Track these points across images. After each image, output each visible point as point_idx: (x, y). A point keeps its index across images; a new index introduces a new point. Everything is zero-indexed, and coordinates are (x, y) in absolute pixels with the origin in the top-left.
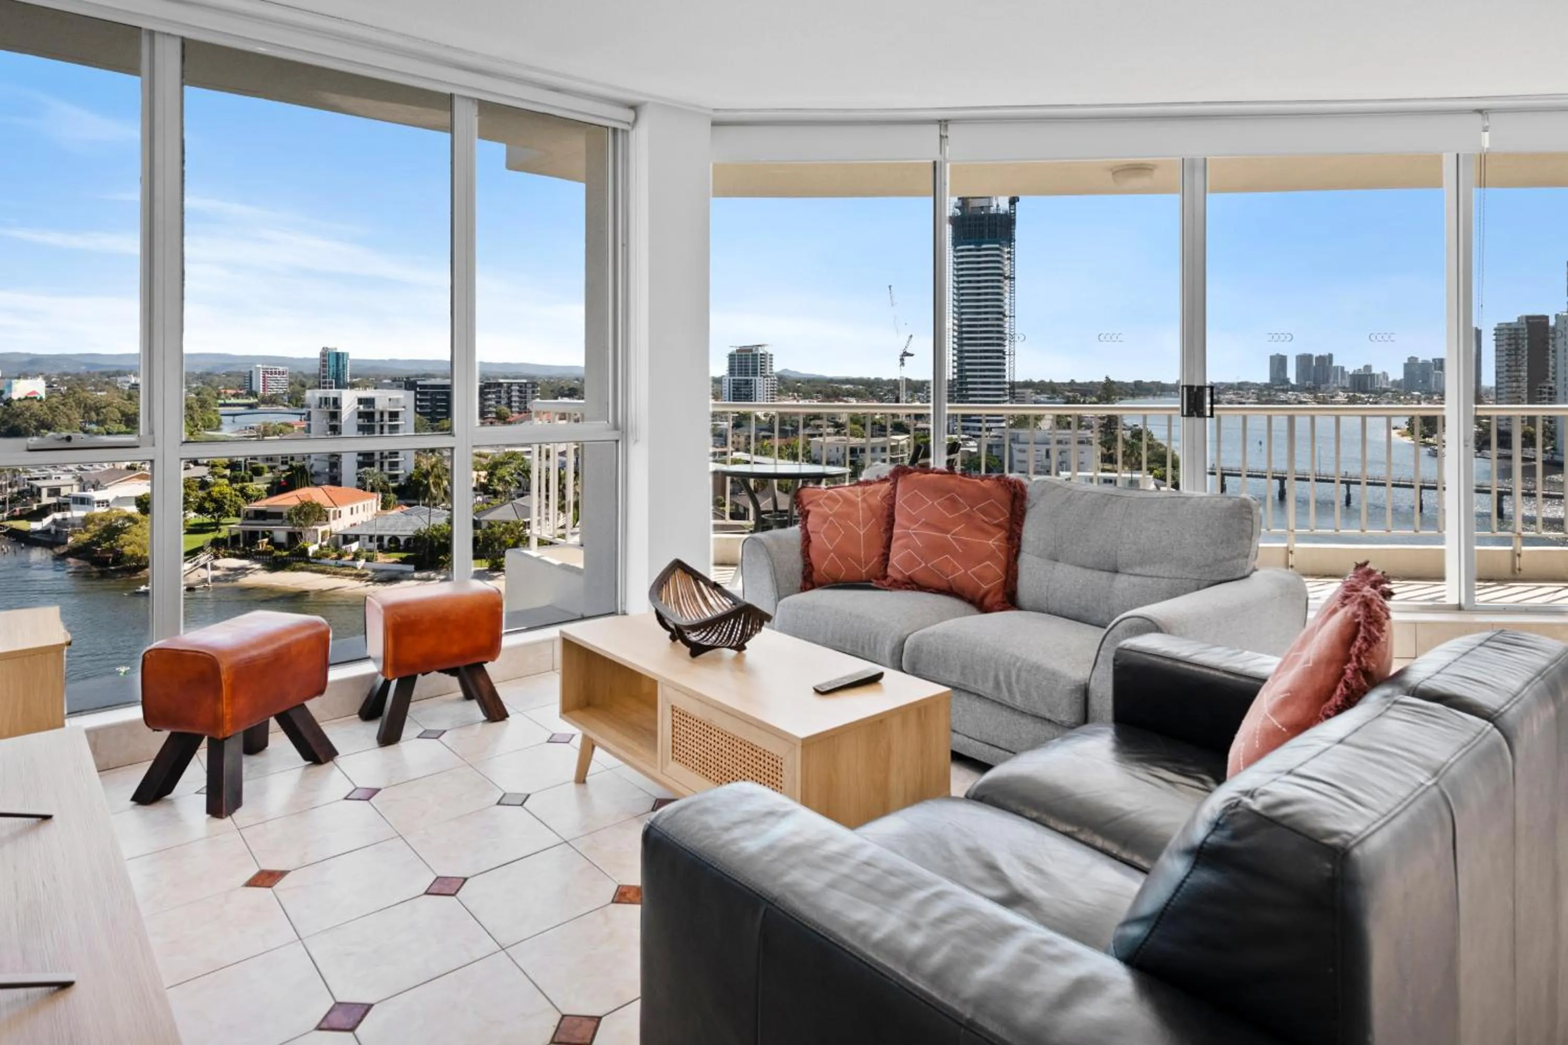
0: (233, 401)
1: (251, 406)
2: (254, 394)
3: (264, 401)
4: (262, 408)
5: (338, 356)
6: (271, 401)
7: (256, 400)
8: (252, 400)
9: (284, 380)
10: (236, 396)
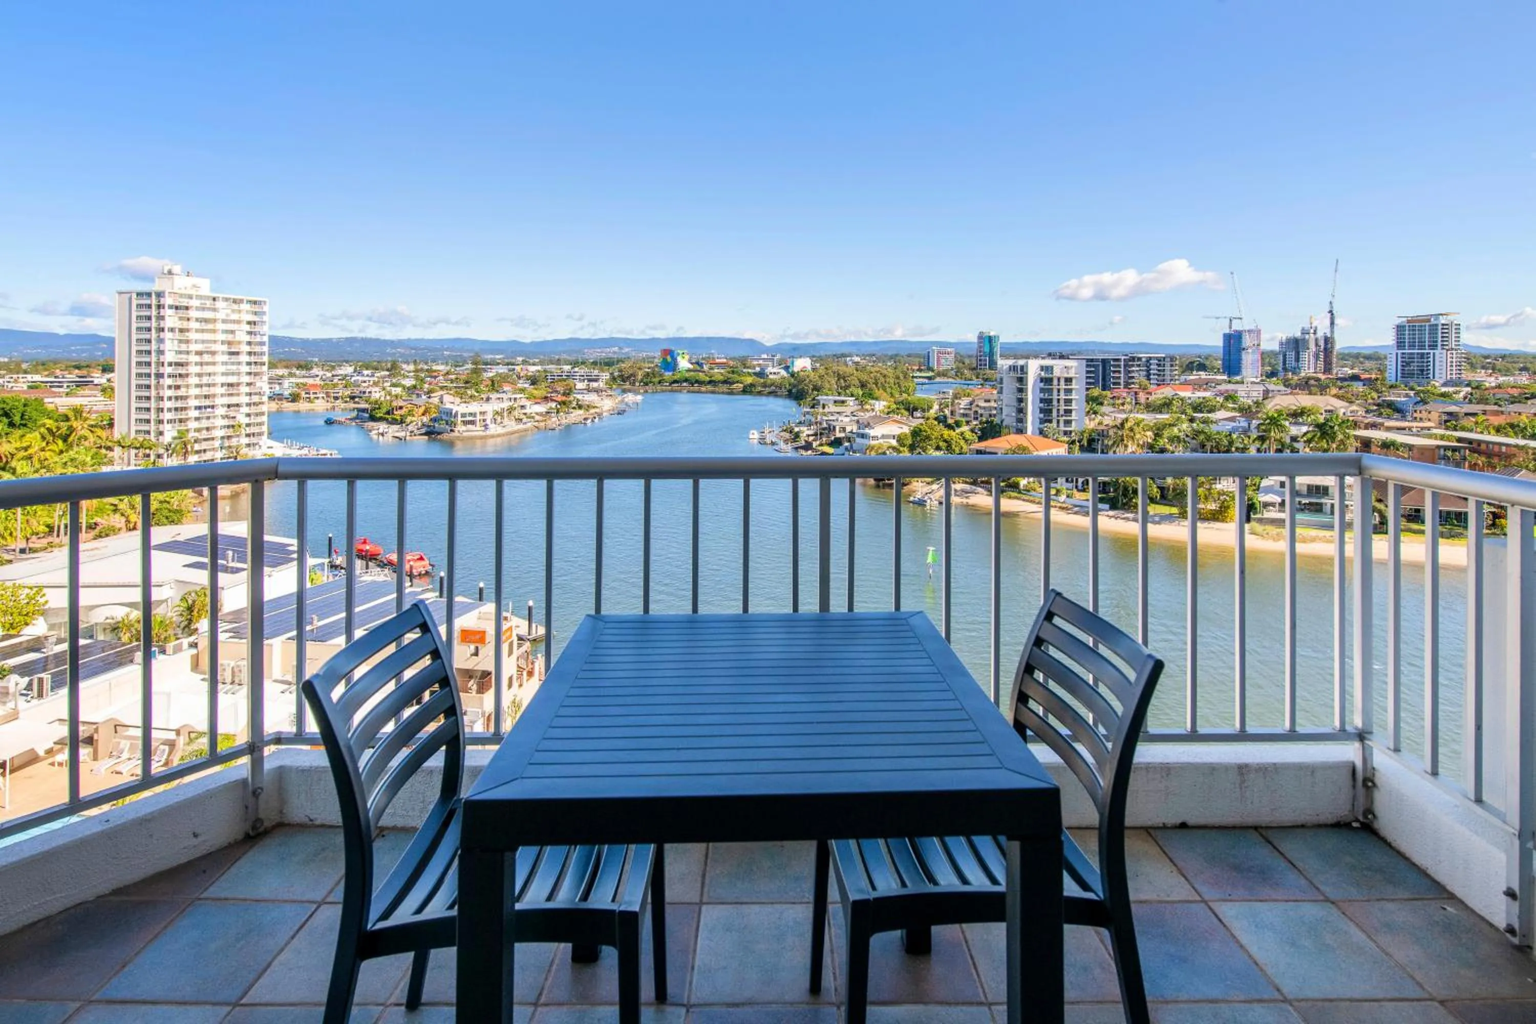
0: (918, 374)
1: (929, 378)
2: (930, 369)
3: (939, 374)
4: (938, 379)
5: (990, 339)
6: (944, 374)
7: (933, 374)
8: (930, 374)
9: (951, 357)
10: (920, 370)
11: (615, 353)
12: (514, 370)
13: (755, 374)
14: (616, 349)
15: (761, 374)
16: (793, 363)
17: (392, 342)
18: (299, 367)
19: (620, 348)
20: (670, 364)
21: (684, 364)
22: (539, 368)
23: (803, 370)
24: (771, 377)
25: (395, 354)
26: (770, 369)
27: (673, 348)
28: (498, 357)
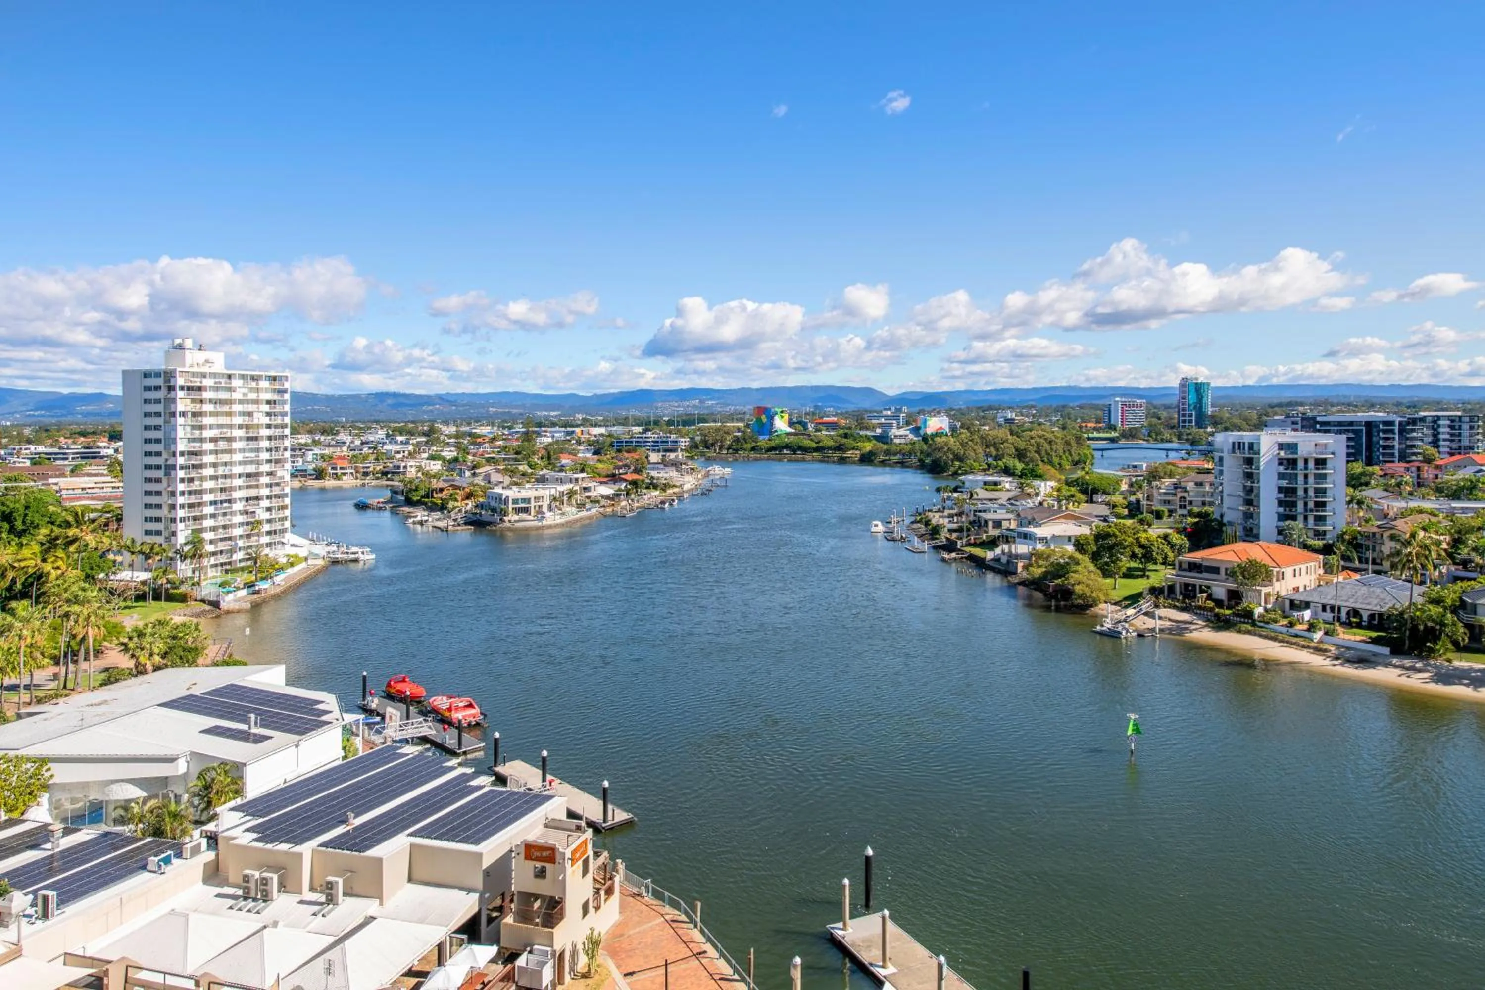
0: (1096, 435)
1: (1112, 440)
2: (1113, 428)
3: (1124, 435)
4: (1122, 441)
5: (1198, 386)
6: (1130, 434)
7: (1117, 434)
8: (1113, 434)
9: (1141, 412)
10: (1097, 430)
11: (694, 406)
12: (573, 432)
13: (877, 438)
15: (883, 438)
16: (925, 421)
18: (324, 432)
20: (765, 426)
21: (781, 424)
22: (602, 430)
23: (938, 434)
24: (897, 441)
25: (431, 411)
26: (894, 432)
27: (769, 406)
28: (552, 414)
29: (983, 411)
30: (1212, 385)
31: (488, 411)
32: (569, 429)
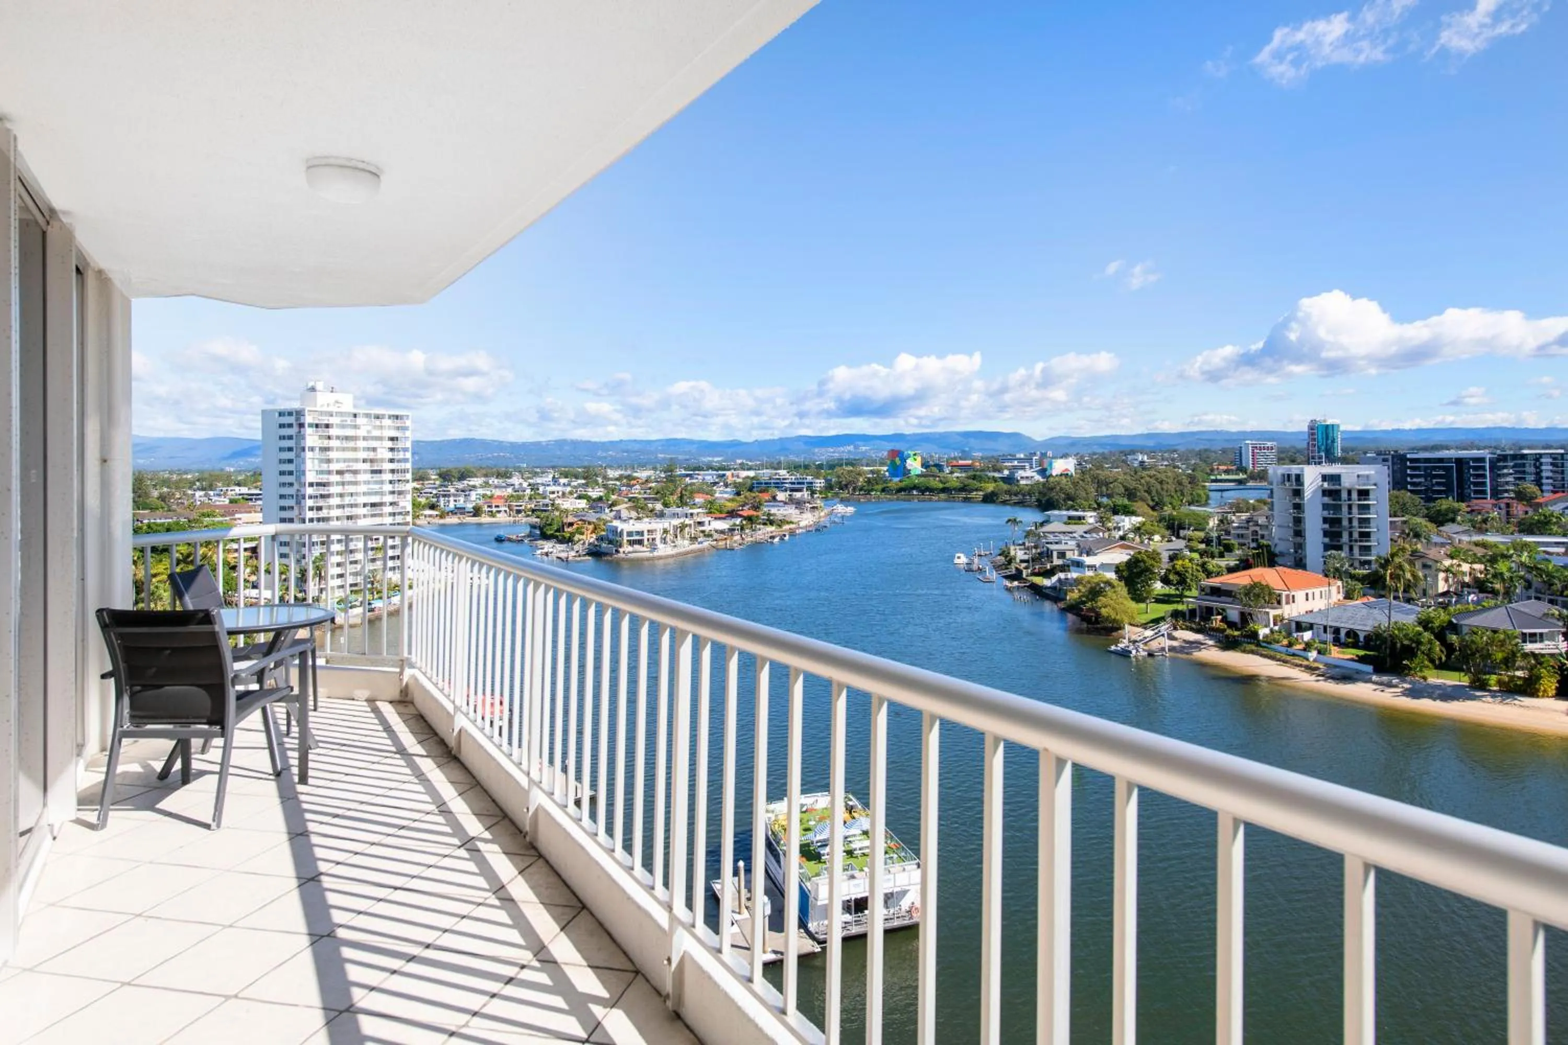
0: (1224, 477)
1: (1240, 482)
2: (1244, 470)
3: (1253, 477)
4: (1251, 484)
5: (1328, 429)
7: (1245, 476)
8: (1241, 476)
9: (1273, 455)
10: (1227, 472)
11: (849, 452)
12: (724, 475)
13: (1003, 479)
14: (851, 448)
15: (1009, 480)
16: (1051, 464)
17: (603, 444)
18: (499, 475)
19: (856, 447)
20: (899, 469)
21: (915, 466)
22: (751, 474)
23: (1065, 475)
24: (1023, 482)
25: (605, 457)
26: (1020, 474)
27: (902, 449)
28: (716, 459)
29: (1125, 455)
30: (1342, 428)
31: (656, 457)
32: (720, 472)
